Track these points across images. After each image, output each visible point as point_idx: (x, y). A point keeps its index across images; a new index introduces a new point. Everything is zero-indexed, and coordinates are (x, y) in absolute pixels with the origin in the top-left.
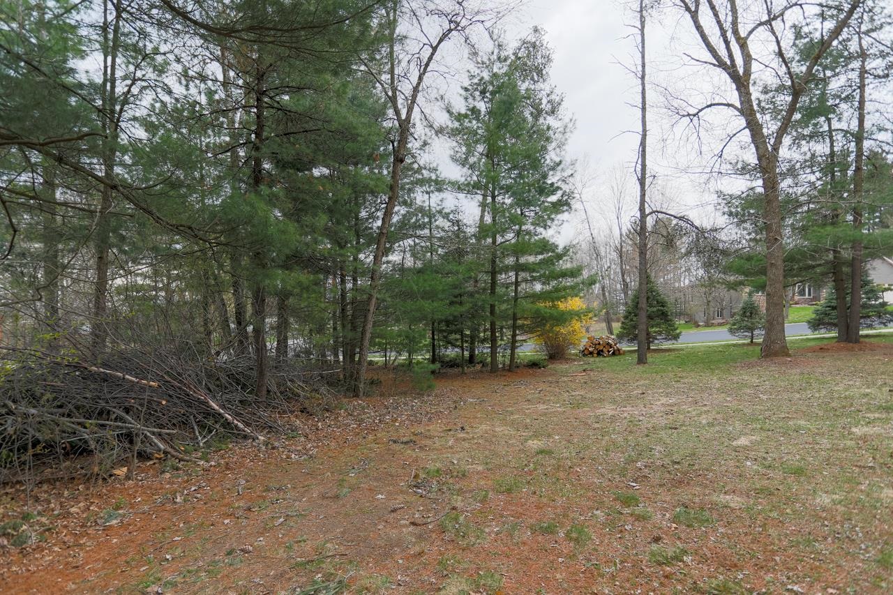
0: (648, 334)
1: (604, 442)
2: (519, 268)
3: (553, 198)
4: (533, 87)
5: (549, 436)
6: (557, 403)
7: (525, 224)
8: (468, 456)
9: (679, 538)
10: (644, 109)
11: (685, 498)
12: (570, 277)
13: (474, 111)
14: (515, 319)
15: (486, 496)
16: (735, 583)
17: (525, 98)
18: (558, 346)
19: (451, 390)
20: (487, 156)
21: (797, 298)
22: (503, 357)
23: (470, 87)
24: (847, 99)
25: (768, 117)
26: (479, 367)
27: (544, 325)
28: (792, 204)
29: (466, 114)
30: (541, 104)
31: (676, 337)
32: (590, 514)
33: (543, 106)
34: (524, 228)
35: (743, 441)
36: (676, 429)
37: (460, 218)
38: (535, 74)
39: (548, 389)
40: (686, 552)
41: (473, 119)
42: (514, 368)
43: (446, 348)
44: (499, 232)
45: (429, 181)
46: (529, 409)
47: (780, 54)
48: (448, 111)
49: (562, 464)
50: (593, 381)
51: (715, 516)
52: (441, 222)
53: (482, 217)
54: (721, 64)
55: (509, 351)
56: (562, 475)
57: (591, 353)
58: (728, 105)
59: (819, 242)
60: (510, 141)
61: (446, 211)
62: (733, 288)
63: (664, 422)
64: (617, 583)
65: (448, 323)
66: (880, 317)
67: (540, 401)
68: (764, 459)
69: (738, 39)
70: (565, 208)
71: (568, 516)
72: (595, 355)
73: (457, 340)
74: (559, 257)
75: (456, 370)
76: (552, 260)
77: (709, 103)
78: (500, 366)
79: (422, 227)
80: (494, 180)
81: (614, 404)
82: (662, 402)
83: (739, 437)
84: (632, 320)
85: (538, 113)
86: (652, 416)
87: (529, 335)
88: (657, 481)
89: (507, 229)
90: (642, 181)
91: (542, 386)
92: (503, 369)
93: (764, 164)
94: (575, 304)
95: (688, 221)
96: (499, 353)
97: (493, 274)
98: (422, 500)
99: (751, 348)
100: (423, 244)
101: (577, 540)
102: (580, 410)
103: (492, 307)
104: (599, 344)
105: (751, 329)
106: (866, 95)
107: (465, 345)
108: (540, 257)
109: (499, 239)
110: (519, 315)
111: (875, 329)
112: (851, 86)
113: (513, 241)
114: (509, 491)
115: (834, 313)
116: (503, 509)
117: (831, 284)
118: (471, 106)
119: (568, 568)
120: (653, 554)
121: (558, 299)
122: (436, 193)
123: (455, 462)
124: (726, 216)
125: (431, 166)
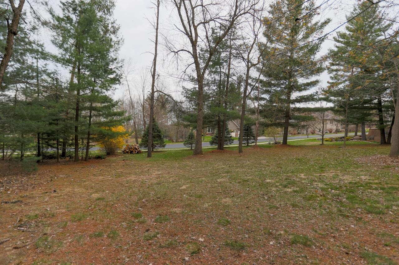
0: (153, 144)
1: (129, 192)
2: (91, 109)
3: (111, 76)
4: (104, 16)
5: (103, 191)
6: (109, 176)
7: (96, 87)
8: (57, 205)
9: (157, 228)
10: (156, 44)
11: (160, 212)
12: (118, 116)
13: (69, 19)
14: (89, 134)
15: (66, 225)
16: (175, 241)
17: (99, 21)
18: (112, 149)
19: (50, 171)
20: (76, 46)
21: (207, 133)
22: (81, 153)
23: (66, 4)
24: (226, 61)
25: (202, 61)
26: (68, 159)
27: (105, 138)
28: (207, 97)
29: (63, 18)
30: (108, 27)
31: (164, 146)
32: (120, 225)
33: (109, 28)
34: (95, 88)
35: (184, 187)
36: (160, 184)
37: (58, 77)
38: (106, 10)
39: (105, 169)
40: (158, 233)
41: (68, 23)
42: (87, 159)
43: (47, 148)
44: (81, 89)
45: (37, 51)
46: (94, 179)
47: (207, 37)
48: (51, 14)
49: (109, 203)
50: (127, 165)
51: (171, 217)
52: (45, 77)
53: (72, 79)
54: (187, 34)
55: (85, 151)
56: (108, 209)
57: (127, 152)
58: (189, 52)
59: (214, 112)
60: (90, 42)
61: (50, 72)
62: (186, 127)
63: (155, 182)
64: (129, 252)
65: (49, 135)
66: (229, 141)
67: (101, 175)
68: (190, 193)
69: (194, 26)
70: (117, 82)
71: (109, 227)
72: (129, 153)
73: (54, 144)
74: (113, 106)
75: (53, 160)
76: (109, 107)
77: (182, 49)
78: (80, 158)
79: (33, 78)
80: (80, 60)
81: (136, 175)
82: (156, 173)
83: (183, 186)
84: (146, 138)
85: (106, 31)
86: (151, 179)
87: (97, 143)
88: (150, 206)
89: (86, 87)
90: (153, 76)
91: (102, 168)
92: (82, 160)
93: (199, 79)
94: (121, 129)
95: (171, 97)
96: (80, 151)
97: (78, 110)
98: (23, 233)
99: (191, 151)
100: (31, 88)
101: (112, 237)
102: (120, 178)
103: (76, 128)
104: (131, 148)
105: (191, 144)
106: (231, 61)
107: (59, 147)
108: (103, 105)
109: (82, 93)
110: (91, 132)
111: (228, 145)
112: (227, 57)
113: (89, 94)
114: (79, 220)
115: (217, 139)
116: (76, 229)
117: (217, 128)
118: (67, 15)
119: (107, 250)
120: (145, 237)
121: (113, 126)
122: (43, 60)
123: (49, 209)
124: (185, 98)
125: (39, 43)
